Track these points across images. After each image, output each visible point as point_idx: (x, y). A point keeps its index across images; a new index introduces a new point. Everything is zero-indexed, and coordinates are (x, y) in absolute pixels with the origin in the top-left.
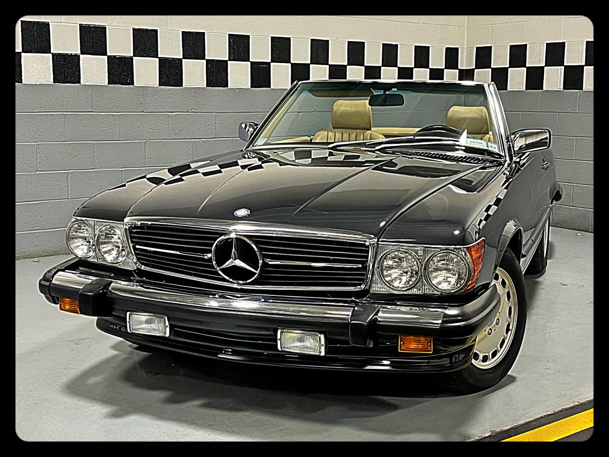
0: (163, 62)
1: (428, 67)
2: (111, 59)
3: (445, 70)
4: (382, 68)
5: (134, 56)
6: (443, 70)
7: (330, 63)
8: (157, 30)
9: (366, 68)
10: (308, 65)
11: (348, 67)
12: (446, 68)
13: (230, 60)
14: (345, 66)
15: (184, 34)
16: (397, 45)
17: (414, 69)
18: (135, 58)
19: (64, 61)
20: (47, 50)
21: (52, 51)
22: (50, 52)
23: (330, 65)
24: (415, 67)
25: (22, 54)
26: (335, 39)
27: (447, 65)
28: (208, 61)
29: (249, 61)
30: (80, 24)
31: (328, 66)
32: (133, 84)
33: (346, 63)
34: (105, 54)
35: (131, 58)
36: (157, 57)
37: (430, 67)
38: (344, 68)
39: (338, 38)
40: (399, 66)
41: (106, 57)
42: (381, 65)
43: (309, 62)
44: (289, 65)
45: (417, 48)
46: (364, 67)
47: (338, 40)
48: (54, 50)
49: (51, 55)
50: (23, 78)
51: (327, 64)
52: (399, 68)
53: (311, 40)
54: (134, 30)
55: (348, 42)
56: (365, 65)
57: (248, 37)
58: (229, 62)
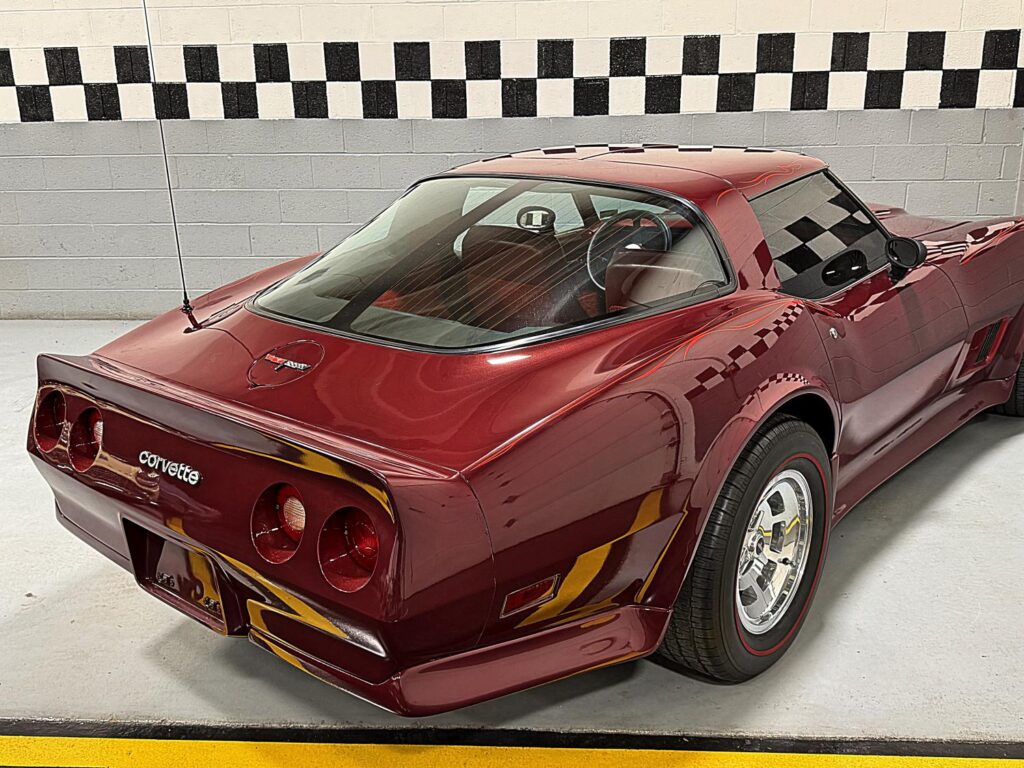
0: (439, 87)
1: (940, 68)
2: (365, 84)
3: (982, 72)
4: (831, 74)
5: (397, 80)
6: (977, 72)
7: (720, 72)
8: (428, 43)
9: (796, 75)
10: (679, 78)
11: (757, 75)
12: (985, 66)
13: (539, 77)
14: (753, 75)
15: (468, 44)
16: (867, 34)
17: (906, 74)
18: (397, 83)
19: (307, 91)
20: (285, 77)
21: (292, 79)
22: (289, 81)
23: (721, 75)
24: (907, 69)
25: (258, 85)
27: (989, 61)
28: (504, 81)
29: (572, 77)
30: (325, 44)
31: (717, 77)
32: (397, 117)
33: (754, 70)
34: (359, 79)
35: (393, 83)
36: (429, 80)
37: (945, 67)
38: (752, 77)
39: (739, 31)
40: (868, 68)
42: (829, 69)
43: (680, 73)
44: (644, 78)
45: (913, 37)
46: (791, 75)
47: (739, 34)
49: (290, 84)
50: (260, 112)
51: (717, 73)
52: (870, 72)
54: (395, 44)
55: (760, 36)
56: (794, 70)
57: (571, 43)
58: (539, 81)
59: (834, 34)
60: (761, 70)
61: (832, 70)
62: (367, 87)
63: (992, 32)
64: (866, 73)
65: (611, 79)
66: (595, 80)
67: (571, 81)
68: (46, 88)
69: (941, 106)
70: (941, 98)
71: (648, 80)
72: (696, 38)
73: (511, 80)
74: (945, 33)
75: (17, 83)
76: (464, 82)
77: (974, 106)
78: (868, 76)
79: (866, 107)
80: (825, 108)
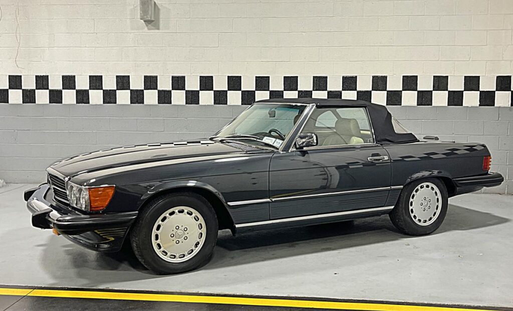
0: (273, 93)
1: (479, 90)
3: (496, 92)
5: (256, 90)
6: (494, 92)
8: (269, 77)
9: (419, 92)
10: (371, 92)
11: (403, 92)
12: (497, 90)
13: (313, 90)
14: (401, 91)
15: (285, 77)
16: (447, 77)
17: (464, 92)
22: (212, 90)
23: (388, 91)
24: (465, 90)
25: (200, 91)
26: (392, 74)
27: (499, 88)
28: (299, 91)
31: (386, 92)
33: (401, 89)
34: (240, 90)
35: (254, 92)
36: (269, 91)
37: (480, 90)
41: (240, 92)
43: (371, 89)
44: (356, 91)
45: (467, 78)
46: (416, 92)
47: (395, 76)
48: (215, 88)
50: (200, 102)
51: (386, 90)
52: (449, 91)
53: (373, 77)
54: (256, 77)
55: (403, 76)
56: (418, 90)
57: (326, 77)
58: (313, 92)
59: (434, 76)
60: (403, 90)
61: (434, 90)
62: (243, 93)
63: (499, 76)
65: (343, 92)
66: (336, 92)
67: (326, 92)
68: (115, 91)
69: (480, 105)
70: (480, 102)
71: (358, 92)
72: (377, 76)
73: (302, 91)
74: (479, 77)
75: (104, 88)
76: (282, 92)
77: (494, 105)
78: (448, 93)
79: (448, 105)
80: (431, 105)
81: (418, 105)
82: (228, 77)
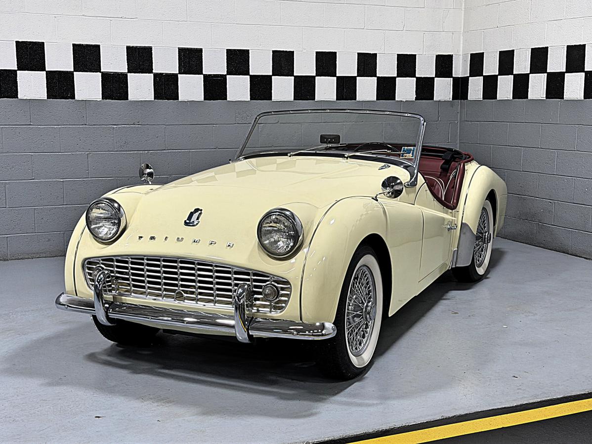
1: (414, 76)
3: (436, 79)
4: (357, 78)
6: (433, 79)
7: (295, 74)
9: (339, 79)
10: (270, 77)
11: (316, 77)
12: (436, 76)
13: (180, 73)
15: (129, 48)
16: (376, 55)
17: (397, 79)
23: (296, 77)
24: (398, 76)
26: (301, 50)
27: (438, 73)
28: (156, 75)
31: (293, 78)
32: (75, 98)
33: (314, 74)
35: (71, 74)
36: (100, 72)
37: (417, 76)
38: (313, 79)
39: (305, 49)
40: (378, 75)
41: (45, 72)
42: (356, 75)
43: (271, 73)
45: (400, 57)
46: (335, 78)
53: (273, 51)
54: (74, 45)
55: (317, 53)
56: (337, 75)
58: (179, 75)
59: (358, 53)
60: (317, 75)
61: (358, 76)
62: (51, 76)
63: (439, 56)
64: (376, 78)
65: (228, 77)
66: (218, 76)
69: (416, 99)
70: (416, 94)
72: (280, 52)
73: (160, 74)
74: (416, 55)
77: (433, 99)
78: (377, 79)
79: (377, 99)
80: (355, 99)
81: (337, 99)
82: (17, 42)
